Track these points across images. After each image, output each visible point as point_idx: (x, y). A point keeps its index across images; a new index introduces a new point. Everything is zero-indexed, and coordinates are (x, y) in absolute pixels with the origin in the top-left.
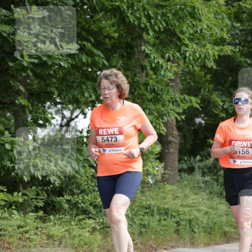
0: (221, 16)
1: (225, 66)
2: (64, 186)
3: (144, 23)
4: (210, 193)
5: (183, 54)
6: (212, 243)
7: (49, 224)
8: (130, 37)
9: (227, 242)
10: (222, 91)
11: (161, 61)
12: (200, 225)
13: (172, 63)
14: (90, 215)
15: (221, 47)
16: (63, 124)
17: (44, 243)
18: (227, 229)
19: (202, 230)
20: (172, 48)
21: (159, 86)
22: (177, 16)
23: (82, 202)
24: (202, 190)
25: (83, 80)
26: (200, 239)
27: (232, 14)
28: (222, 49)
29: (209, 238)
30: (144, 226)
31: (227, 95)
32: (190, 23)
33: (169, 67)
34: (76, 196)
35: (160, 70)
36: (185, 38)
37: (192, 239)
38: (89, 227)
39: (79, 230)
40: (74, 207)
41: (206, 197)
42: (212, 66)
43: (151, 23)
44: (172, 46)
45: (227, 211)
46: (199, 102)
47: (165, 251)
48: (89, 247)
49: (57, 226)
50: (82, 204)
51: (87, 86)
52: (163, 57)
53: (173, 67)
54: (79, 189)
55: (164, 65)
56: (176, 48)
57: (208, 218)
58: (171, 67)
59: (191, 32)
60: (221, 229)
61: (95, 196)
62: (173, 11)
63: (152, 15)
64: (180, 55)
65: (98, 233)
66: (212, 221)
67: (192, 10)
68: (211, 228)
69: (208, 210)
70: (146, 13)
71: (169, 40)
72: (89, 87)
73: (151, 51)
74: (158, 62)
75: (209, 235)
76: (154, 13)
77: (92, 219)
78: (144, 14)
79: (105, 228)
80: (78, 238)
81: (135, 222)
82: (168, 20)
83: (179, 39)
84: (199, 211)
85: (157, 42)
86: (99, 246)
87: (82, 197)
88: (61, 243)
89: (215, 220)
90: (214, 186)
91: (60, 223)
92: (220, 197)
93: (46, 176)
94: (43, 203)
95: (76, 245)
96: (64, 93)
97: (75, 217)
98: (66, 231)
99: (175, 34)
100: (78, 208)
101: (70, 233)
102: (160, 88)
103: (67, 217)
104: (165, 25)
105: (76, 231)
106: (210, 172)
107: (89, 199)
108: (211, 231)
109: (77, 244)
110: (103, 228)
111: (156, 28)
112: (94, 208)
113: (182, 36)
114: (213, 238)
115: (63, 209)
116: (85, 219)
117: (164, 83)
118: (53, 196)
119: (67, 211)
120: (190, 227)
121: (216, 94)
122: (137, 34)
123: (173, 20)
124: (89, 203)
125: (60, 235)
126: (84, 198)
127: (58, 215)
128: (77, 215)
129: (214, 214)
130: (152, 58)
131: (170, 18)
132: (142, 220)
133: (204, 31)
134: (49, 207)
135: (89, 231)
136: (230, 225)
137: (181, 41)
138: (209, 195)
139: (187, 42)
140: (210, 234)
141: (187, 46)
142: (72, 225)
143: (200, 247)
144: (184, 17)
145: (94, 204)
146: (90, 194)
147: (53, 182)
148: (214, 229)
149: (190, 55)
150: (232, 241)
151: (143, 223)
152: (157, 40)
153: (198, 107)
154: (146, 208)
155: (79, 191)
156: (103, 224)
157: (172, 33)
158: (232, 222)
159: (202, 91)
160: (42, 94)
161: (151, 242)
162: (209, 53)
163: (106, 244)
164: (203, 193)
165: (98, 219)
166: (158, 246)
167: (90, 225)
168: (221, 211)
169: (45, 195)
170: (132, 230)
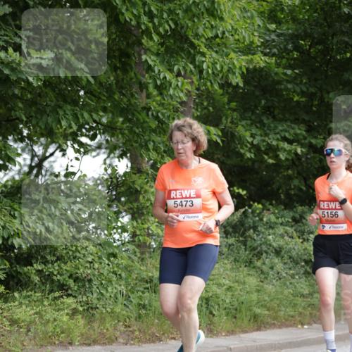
0: (249, 14)
1: (256, 84)
2: (33, 251)
3: (144, 23)
4: (235, 260)
5: (199, 66)
6: (237, 330)
7: (12, 304)
8: (125, 43)
9: (259, 329)
10: (251, 120)
11: (169, 76)
12: (221, 306)
13: (185, 79)
14: (70, 292)
15: (250, 57)
16: (33, 164)
17: (5, 330)
18: (258, 311)
19: (224, 312)
20: (183, 58)
21: (165, 111)
22: (189, 13)
23: (58, 273)
24: (224, 256)
25: (59, 103)
26: (221, 324)
27: (266, 12)
28: (252, 59)
29: (233, 323)
30: (144, 307)
31: (258, 125)
32: (207, 23)
33: (180, 84)
34: (50, 265)
35: (168, 88)
36: (200, 44)
37: (210, 324)
38: (67, 308)
39: (54, 312)
40: (47, 280)
41: (229, 266)
42: (237, 84)
43: (154, 24)
44: (183, 55)
45: (258, 286)
46: (220, 134)
47: (173, 341)
48: (68, 336)
49: (24, 307)
50: (58, 276)
51: (65, 111)
52: (171, 70)
53: (185, 84)
54: (54, 255)
55: (174, 81)
56: (188, 58)
57: (233, 295)
58: (183, 84)
59: (210, 35)
60: (250, 310)
61: (76, 265)
62: (184, 6)
63: (155, 12)
64: (195, 68)
65: (80, 316)
66: (237, 300)
67: (210, 5)
68: (236, 310)
69: (232, 285)
70: (146, 9)
71: (178, 47)
72: (68, 112)
73: (155, 61)
74: (165, 78)
75: (234, 320)
76: (158, 10)
77: (71, 297)
78: (144, 11)
79: (90, 310)
80: (53, 323)
81: (131, 301)
82: (177, 19)
83: (193, 45)
84: (219, 285)
85: (163, 49)
86: (82, 335)
87: (59, 266)
88: (29, 331)
89: (242, 299)
90: (241, 252)
91: (27, 302)
92: (249, 266)
93: (8, 238)
94: (5, 275)
95: (51, 334)
96: (34, 122)
97: (49, 294)
98: (36, 313)
99: (187, 38)
100: (53, 281)
101: (41, 317)
102: (166, 115)
103: (37, 294)
104: (173, 26)
105: (50, 314)
106: (235, 232)
107: (68, 269)
108: (236, 314)
109: (51, 332)
110: (88, 310)
111: (161, 30)
112: (75, 282)
113: (196, 42)
114: (239, 324)
115: (32, 282)
116: (62, 297)
117: (171, 107)
118: (18, 266)
119: (38, 286)
120: (207, 308)
121: (243, 126)
122: (134, 38)
123: (184, 19)
124: (69, 275)
125: (28, 320)
126: (61, 268)
127: (25, 292)
128: (51, 291)
129: (241, 290)
130: (157, 72)
131: (180, 16)
132: (140, 298)
133: (227, 34)
134: (13, 281)
135: (67, 314)
136: (262, 306)
137: (196, 48)
138: (233, 263)
139: (203, 49)
140: (235, 317)
141: (203, 55)
142: (45, 306)
143: (222, 335)
144: (199, 14)
145: (74, 276)
146: (69, 262)
147: (17, 246)
148: (240, 311)
149: (208, 67)
150: (265, 327)
151: (142, 303)
152: (162, 47)
153: (219, 141)
154: (147, 282)
155: (55, 258)
156: (88, 304)
157: (182, 37)
158: (265, 301)
159: (224, 120)
160: (4, 123)
161: (154, 330)
162: (234, 64)
163: (91, 331)
164: (226, 261)
165: (80, 296)
166: (163, 334)
167: (69, 305)
168: (249, 286)
169: (7, 263)
170: (127, 312)
